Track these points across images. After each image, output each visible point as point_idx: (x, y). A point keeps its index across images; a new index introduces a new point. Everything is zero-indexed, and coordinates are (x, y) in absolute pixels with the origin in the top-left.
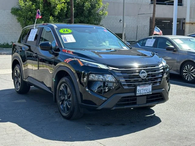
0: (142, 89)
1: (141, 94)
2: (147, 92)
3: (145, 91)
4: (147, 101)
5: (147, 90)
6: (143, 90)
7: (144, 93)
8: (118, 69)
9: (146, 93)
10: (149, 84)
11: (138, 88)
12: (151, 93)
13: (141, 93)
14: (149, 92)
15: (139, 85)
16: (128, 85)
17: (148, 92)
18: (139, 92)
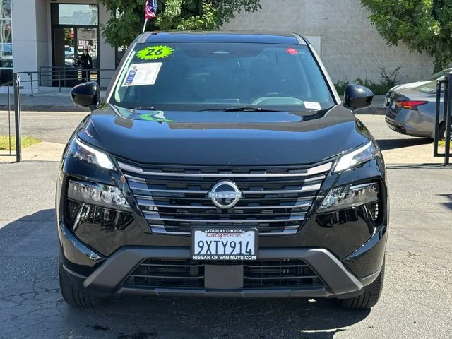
0: (217, 242)
1: (211, 255)
2: (235, 253)
3: (229, 250)
4: (245, 281)
5: (238, 246)
6: (220, 245)
7: (225, 255)
8: (140, 171)
9: (230, 255)
10: (246, 228)
11: (199, 236)
12: (254, 258)
13: (214, 252)
14: (243, 252)
15: (203, 227)
16: (166, 223)
17: (240, 254)
18: (206, 247)
